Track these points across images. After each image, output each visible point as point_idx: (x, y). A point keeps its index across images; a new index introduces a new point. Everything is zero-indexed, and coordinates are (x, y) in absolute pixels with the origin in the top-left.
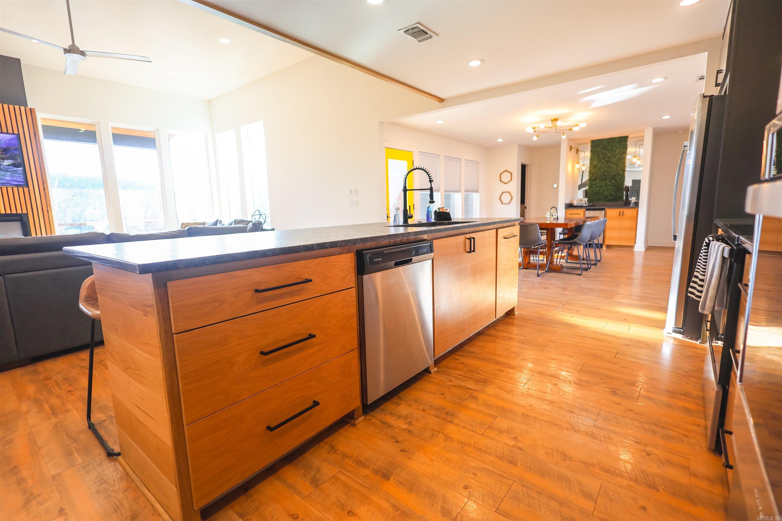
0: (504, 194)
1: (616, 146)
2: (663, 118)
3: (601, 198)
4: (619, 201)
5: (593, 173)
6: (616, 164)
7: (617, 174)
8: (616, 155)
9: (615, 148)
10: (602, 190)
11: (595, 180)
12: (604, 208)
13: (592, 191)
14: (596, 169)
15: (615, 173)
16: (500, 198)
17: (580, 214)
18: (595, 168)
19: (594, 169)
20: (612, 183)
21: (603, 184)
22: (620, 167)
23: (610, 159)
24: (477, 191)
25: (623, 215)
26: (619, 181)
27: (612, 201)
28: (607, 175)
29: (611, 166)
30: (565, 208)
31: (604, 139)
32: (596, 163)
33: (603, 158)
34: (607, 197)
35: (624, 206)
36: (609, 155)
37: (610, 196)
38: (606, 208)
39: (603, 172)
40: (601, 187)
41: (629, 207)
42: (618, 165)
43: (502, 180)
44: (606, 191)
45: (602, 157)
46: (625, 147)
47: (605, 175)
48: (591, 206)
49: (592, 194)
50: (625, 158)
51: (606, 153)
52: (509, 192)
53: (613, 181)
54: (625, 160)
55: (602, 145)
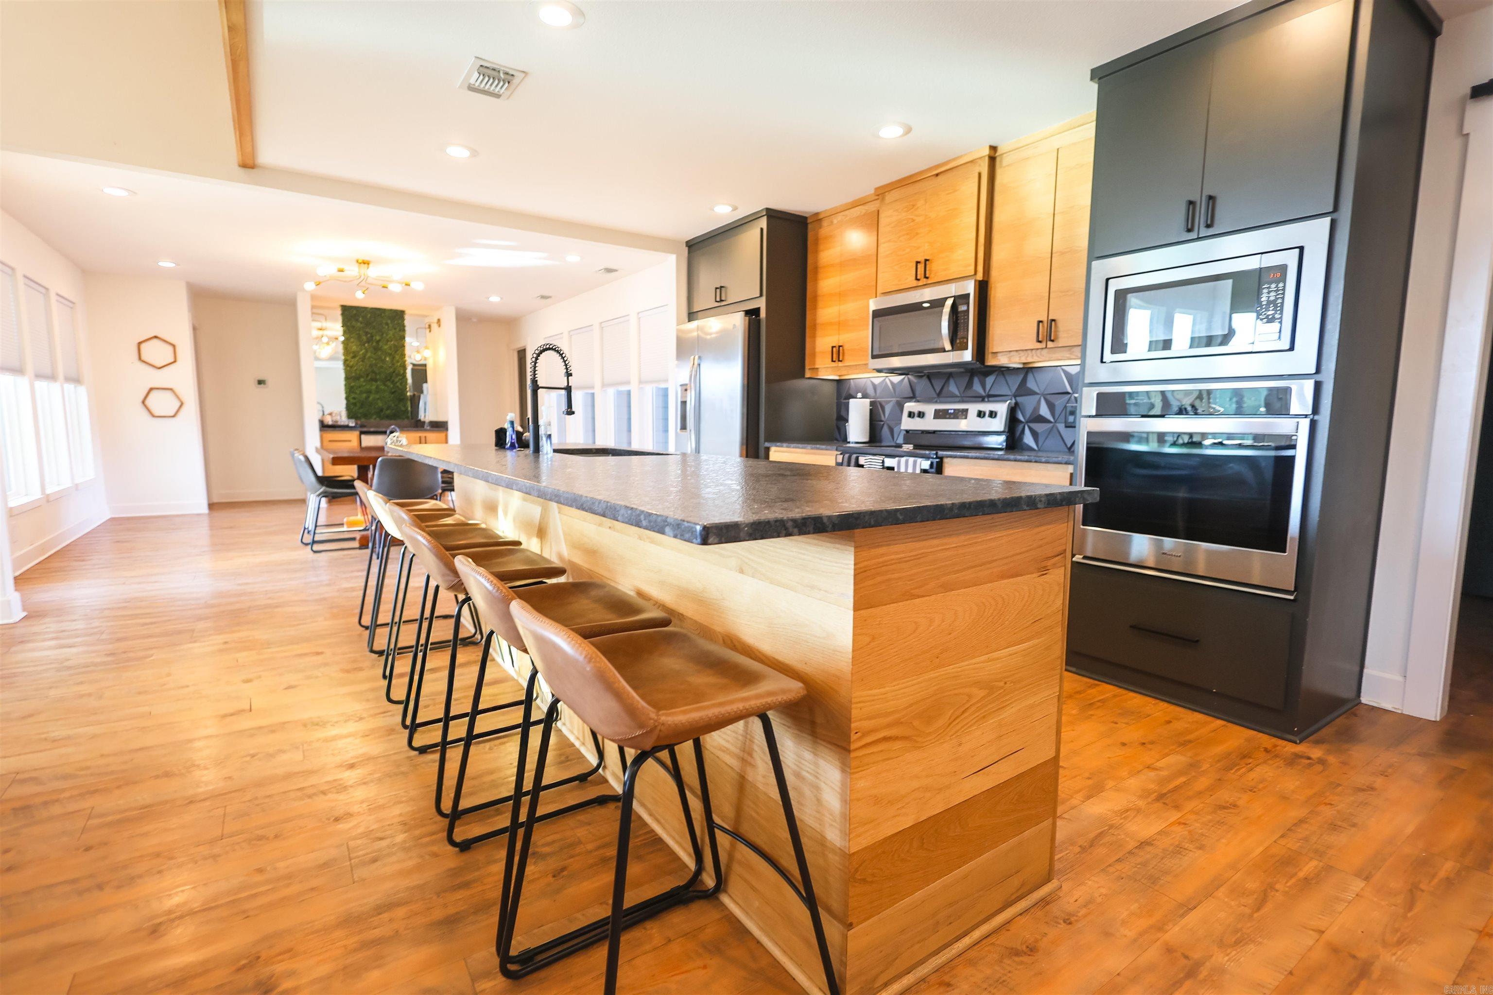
0: (154, 394)
1: (387, 324)
3: (373, 412)
4: (404, 419)
5: (351, 367)
6: (390, 355)
7: (394, 372)
8: (390, 340)
9: (387, 327)
10: (371, 398)
11: (357, 378)
13: (354, 398)
14: (357, 359)
15: (392, 370)
16: (144, 402)
17: (350, 441)
18: (354, 357)
19: (353, 360)
20: (388, 387)
21: (374, 387)
22: (398, 362)
23: (381, 344)
25: (425, 443)
26: (398, 384)
27: (391, 419)
28: (377, 372)
29: (383, 358)
30: (320, 430)
31: (366, 308)
32: (354, 348)
33: (368, 342)
34: (382, 410)
35: (414, 427)
36: (378, 338)
37: (387, 409)
39: (371, 366)
40: (369, 392)
41: (422, 429)
42: (394, 357)
43: (144, 359)
44: (379, 401)
45: (364, 338)
46: (403, 329)
47: (373, 372)
48: (362, 426)
49: (355, 404)
50: (403, 346)
51: (371, 334)
52: (171, 389)
53: (389, 383)
54: (404, 350)
55: (363, 317)
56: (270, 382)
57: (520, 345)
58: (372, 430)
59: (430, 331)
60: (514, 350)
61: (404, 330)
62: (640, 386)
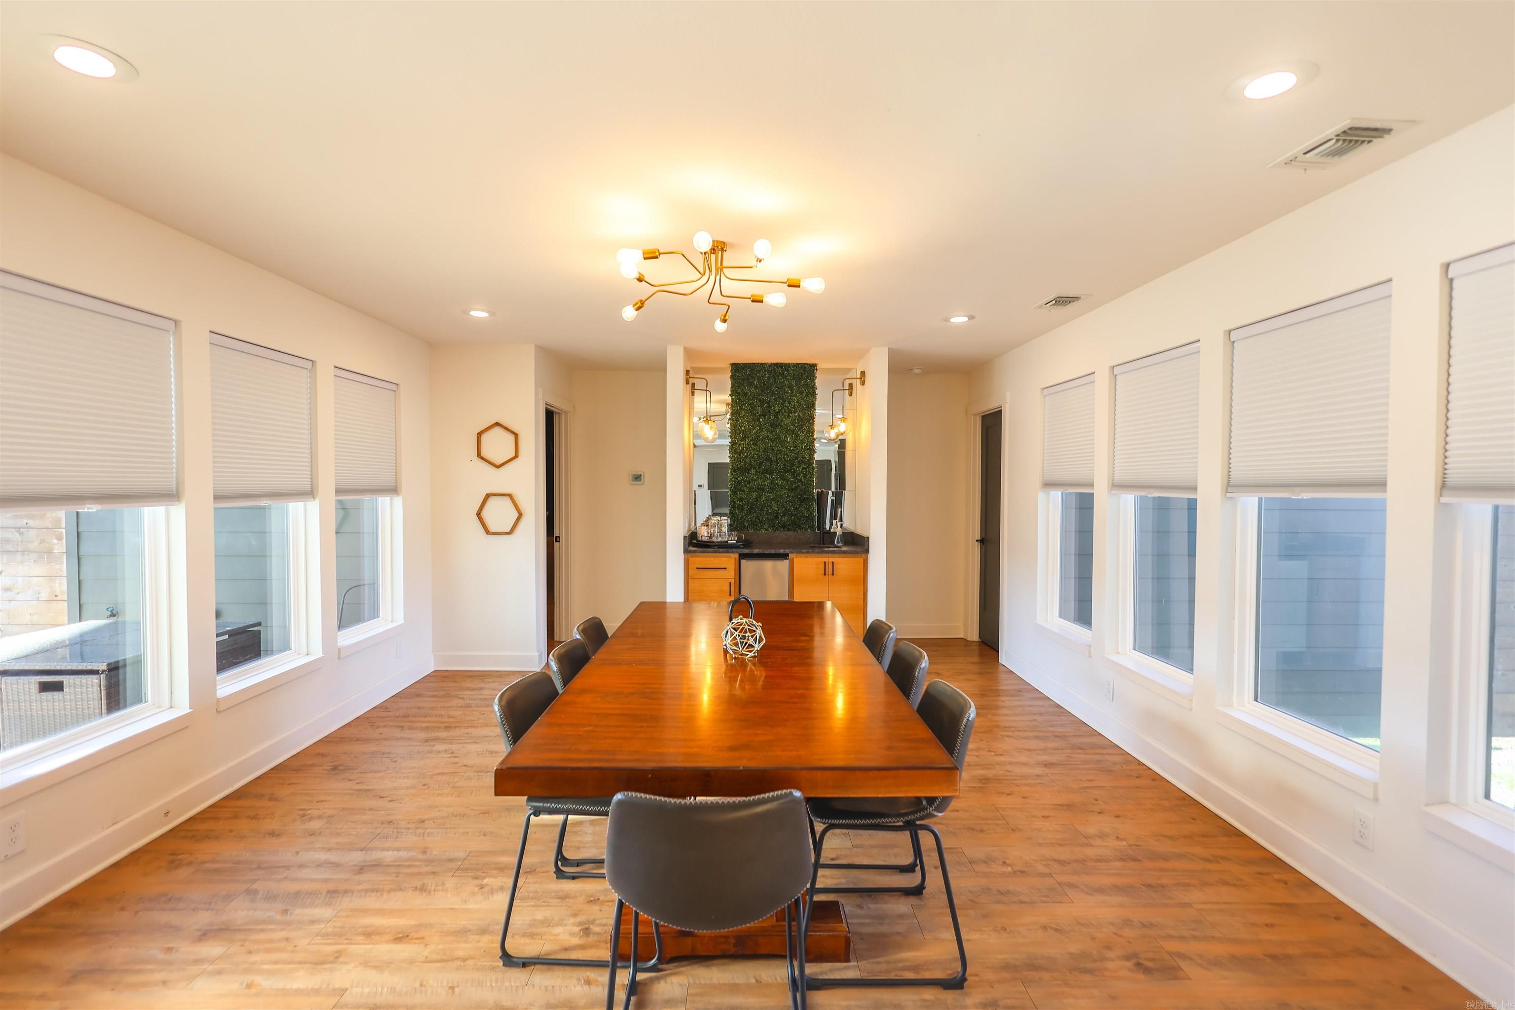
0: (492, 502)
1: (791, 387)
2: (952, 320)
4: (805, 532)
5: (740, 453)
6: (793, 432)
7: (797, 458)
8: (793, 409)
9: (790, 390)
10: (763, 498)
11: (747, 469)
12: (787, 551)
13: (741, 499)
14: (747, 441)
15: (794, 455)
16: (479, 514)
17: (725, 568)
18: (743, 439)
19: (742, 442)
20: (787, 480)
21: (767, 483)
22: (803, 442)
23: (779, 417)
24: (393, 490)
25: (833, 574)
26: (802, 476)
27: (797, 533)
28: (774, 458)
29: (783, 437)
30: (686, 551)
31: (764, 364)
33: (763, 415)
34: (777, 517)
36: (777, 408)
37: (784, 516)
38: (792, 553)
39: (765, 450)
40: (761, 489)
41: (830, 547)
42: (797, 436)
43: (483, 454)
44: (774, 502)
45: (759, 409)
46: (811, 392)
47: (769, 459)
48: (747, 544)
49: (741, 508)
50: (813, 418)
51: (768, 403)
52: (510, 495)
53: (789, 476)
54: (812, 424)
55: (759, 379)
56: (647, 478)
57: (990, 406)
58: (756, 551)
59: (851, 394)
60: (976, 415)
61: (814, 394)
62: (1443, 500)
